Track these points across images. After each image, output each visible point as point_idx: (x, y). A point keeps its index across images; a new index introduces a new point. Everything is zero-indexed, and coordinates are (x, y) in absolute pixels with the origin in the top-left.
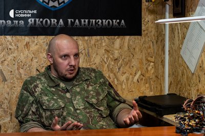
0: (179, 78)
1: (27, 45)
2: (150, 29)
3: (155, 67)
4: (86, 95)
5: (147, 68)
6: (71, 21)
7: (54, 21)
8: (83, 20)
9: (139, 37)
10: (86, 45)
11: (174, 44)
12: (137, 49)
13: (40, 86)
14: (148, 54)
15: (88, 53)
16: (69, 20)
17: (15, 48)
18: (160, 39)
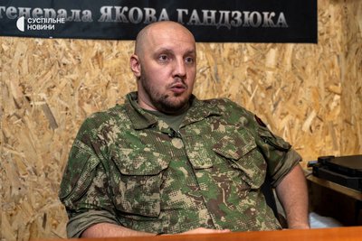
1: (98, 57)
2: (333, 32)
3: (343, 103)
5: (327, 106)
6: (183, 12)
7: (150, 12)
8: (205, 12)
9: (313, 45)
10: (211, 60)
12: (309, 70)
13: (116, 129)
14: (330, 78)
15: (217, 74)
16: (180, 11)
17: (75, 62)
18: (354, 47)
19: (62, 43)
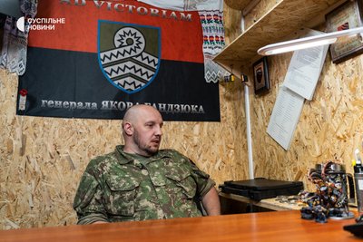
0: (267, 160)
1: (100, 129)
2: (228, 116)
3: (236, 154)
4: (166, 172)
5: (227, 155)
7: (130, 104)
8: (160, 105)
9: (218, 123)
11: (257, 124)
12: (217, 136)
13: (109, 165)
14: (228, 140)
17: (87, 132)
18: (240, 123)
19: (79, 120)
